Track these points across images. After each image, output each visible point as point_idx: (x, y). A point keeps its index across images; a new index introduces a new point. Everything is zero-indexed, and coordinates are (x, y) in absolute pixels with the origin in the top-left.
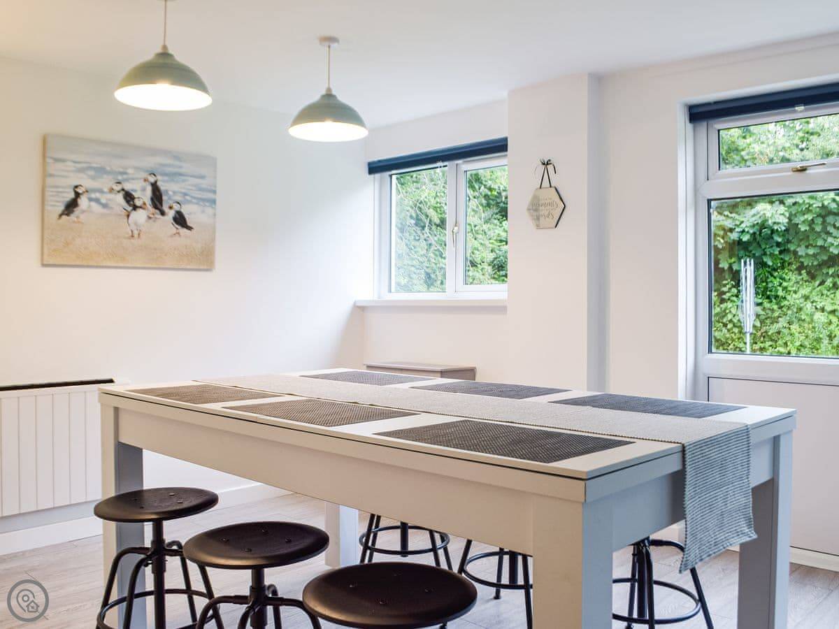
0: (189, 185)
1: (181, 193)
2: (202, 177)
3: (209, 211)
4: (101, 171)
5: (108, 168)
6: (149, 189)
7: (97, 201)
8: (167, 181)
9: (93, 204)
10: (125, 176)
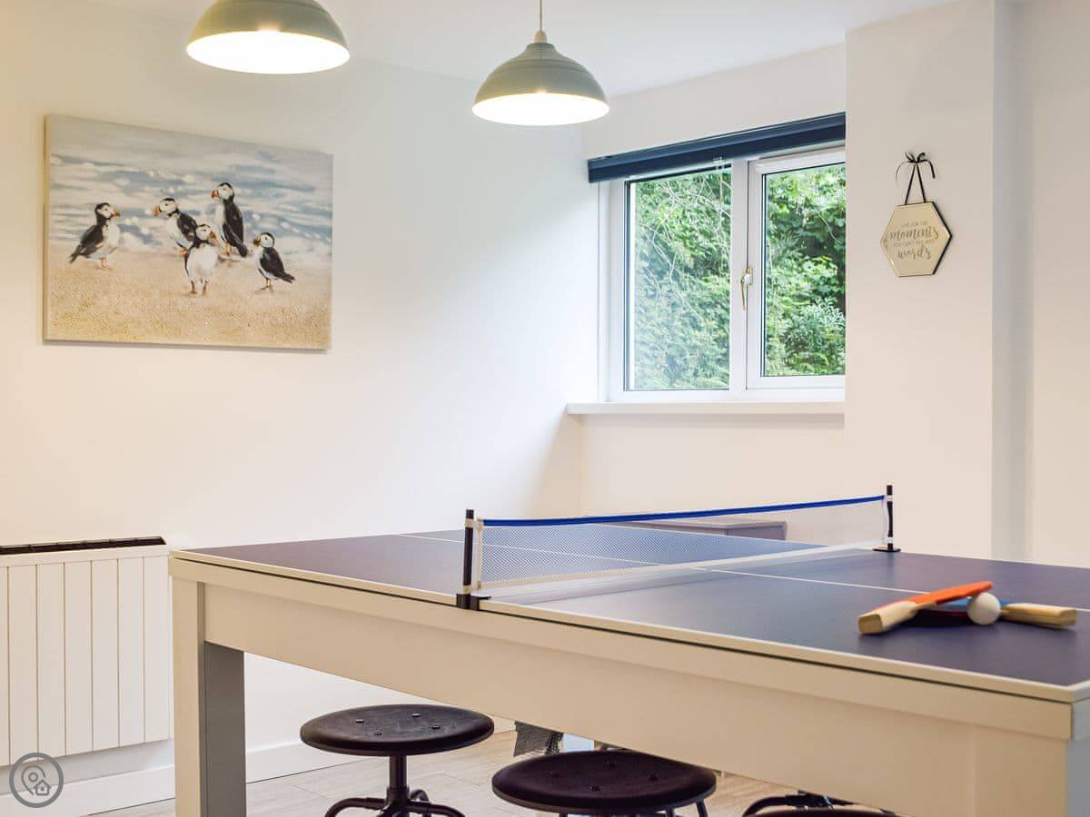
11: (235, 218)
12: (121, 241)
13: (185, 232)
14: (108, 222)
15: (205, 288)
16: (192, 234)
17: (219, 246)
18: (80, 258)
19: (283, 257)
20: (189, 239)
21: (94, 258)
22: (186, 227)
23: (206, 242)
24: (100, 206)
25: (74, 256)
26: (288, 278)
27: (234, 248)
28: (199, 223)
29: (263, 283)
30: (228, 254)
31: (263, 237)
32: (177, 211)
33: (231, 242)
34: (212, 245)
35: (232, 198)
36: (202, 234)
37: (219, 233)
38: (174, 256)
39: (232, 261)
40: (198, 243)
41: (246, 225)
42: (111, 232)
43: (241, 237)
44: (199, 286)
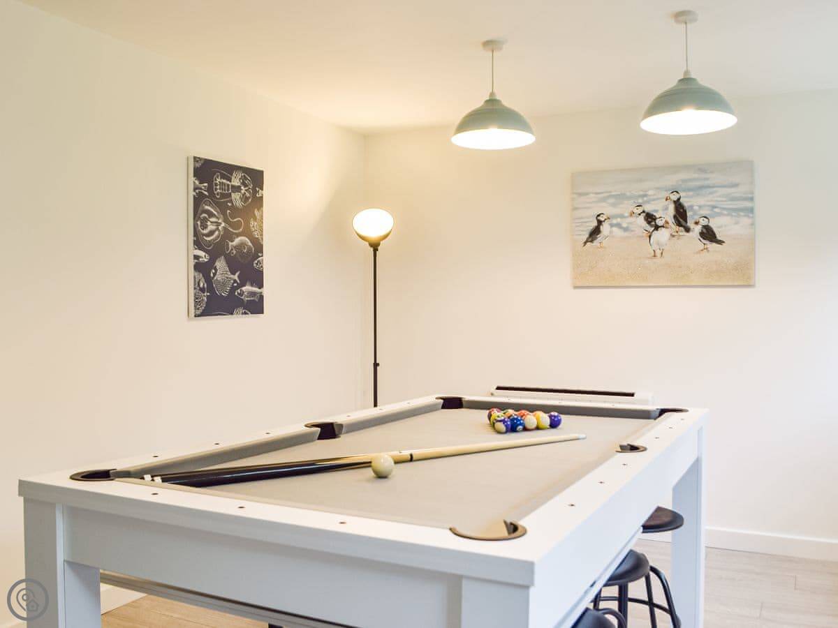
0: (720, 196)
1: (709, 206)
2: (736, 185)
3: (745, 221)
4: (621, 197)
5: (628, 194)
6: (672, 208)
7: (619, 225)
8: (692, 197)
9: (615, 229)
10: (645, 199)
11: (682, 210)
12: (611, 232)
13: (649, 223)
14: (603, 223)
15: (662, 253)
16: (653, 223)
17: (671, 227)
18: (588, 244)
19: (715, 230)
20: (652, 226)
21: (596, 243)
22: (650, 220)
23: (663, 227)
24: (599, 216)
25: (585, 243)
26: (720, 242)
27: (682, 229)
28: (657, 216)
29: (702, 246)
30: (677, 232)
31: (701, 220)
32: (644, 212)
33: (679, 224)
34: (666, 228)
35: (679, 199)
36: (659, 222)
37: (671, 220)
38: (643, 236)
39: (680, 236)
40: (657, 228)
41: (689, 214)
42: (605, 228)
43: (686, 221)
44: (658, 252)
